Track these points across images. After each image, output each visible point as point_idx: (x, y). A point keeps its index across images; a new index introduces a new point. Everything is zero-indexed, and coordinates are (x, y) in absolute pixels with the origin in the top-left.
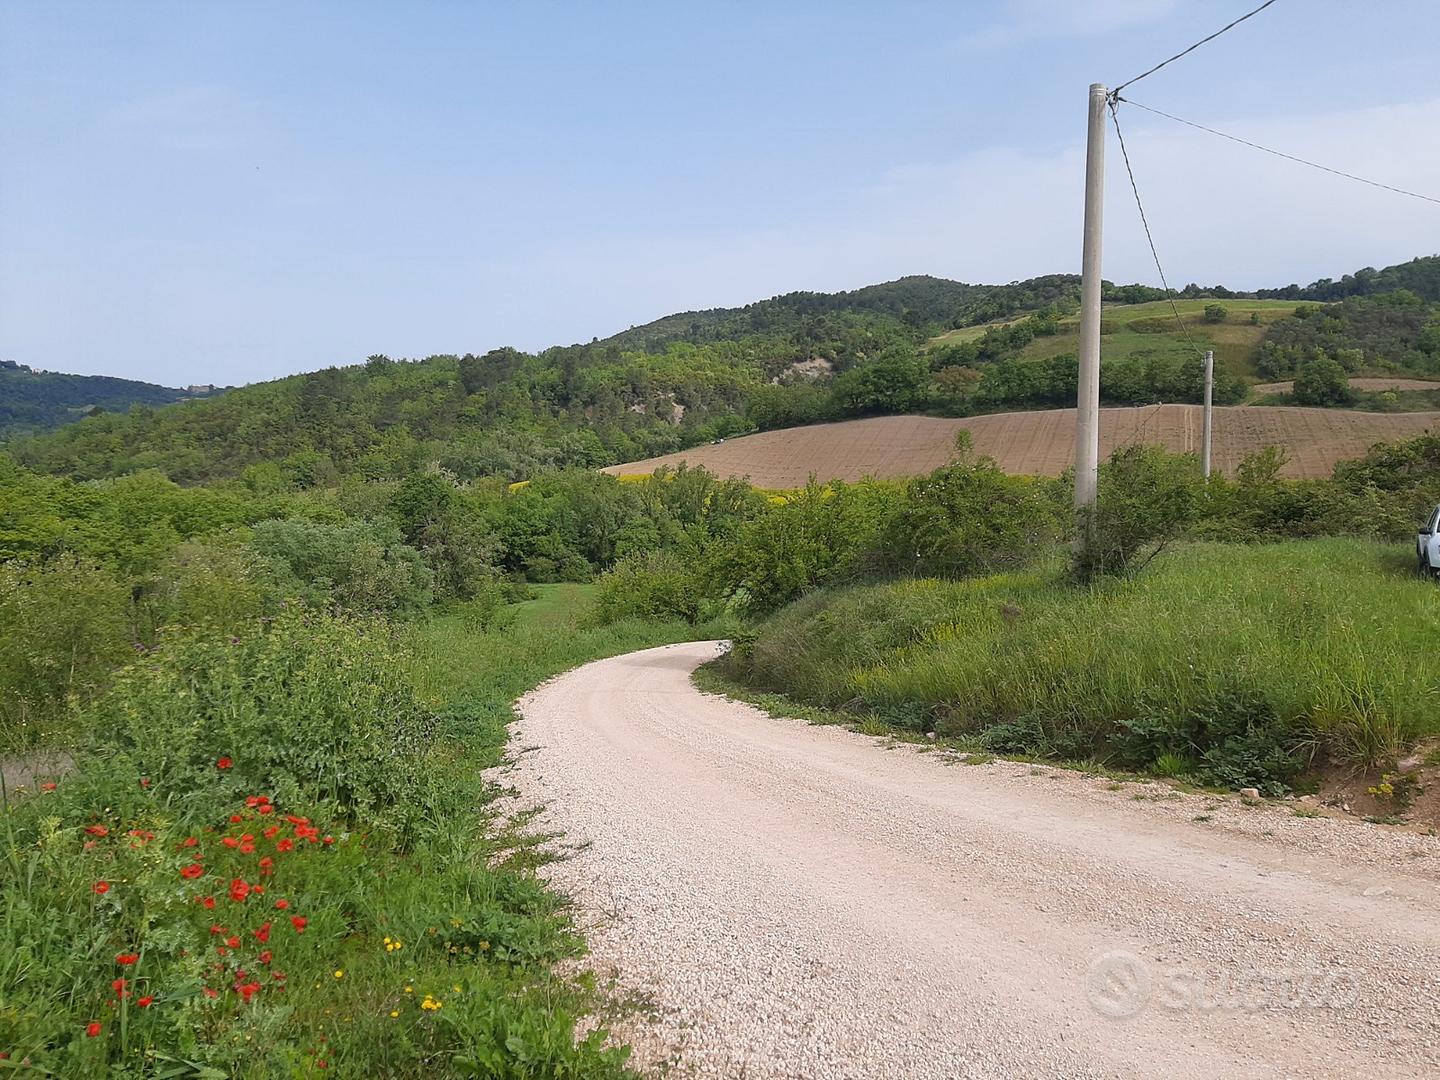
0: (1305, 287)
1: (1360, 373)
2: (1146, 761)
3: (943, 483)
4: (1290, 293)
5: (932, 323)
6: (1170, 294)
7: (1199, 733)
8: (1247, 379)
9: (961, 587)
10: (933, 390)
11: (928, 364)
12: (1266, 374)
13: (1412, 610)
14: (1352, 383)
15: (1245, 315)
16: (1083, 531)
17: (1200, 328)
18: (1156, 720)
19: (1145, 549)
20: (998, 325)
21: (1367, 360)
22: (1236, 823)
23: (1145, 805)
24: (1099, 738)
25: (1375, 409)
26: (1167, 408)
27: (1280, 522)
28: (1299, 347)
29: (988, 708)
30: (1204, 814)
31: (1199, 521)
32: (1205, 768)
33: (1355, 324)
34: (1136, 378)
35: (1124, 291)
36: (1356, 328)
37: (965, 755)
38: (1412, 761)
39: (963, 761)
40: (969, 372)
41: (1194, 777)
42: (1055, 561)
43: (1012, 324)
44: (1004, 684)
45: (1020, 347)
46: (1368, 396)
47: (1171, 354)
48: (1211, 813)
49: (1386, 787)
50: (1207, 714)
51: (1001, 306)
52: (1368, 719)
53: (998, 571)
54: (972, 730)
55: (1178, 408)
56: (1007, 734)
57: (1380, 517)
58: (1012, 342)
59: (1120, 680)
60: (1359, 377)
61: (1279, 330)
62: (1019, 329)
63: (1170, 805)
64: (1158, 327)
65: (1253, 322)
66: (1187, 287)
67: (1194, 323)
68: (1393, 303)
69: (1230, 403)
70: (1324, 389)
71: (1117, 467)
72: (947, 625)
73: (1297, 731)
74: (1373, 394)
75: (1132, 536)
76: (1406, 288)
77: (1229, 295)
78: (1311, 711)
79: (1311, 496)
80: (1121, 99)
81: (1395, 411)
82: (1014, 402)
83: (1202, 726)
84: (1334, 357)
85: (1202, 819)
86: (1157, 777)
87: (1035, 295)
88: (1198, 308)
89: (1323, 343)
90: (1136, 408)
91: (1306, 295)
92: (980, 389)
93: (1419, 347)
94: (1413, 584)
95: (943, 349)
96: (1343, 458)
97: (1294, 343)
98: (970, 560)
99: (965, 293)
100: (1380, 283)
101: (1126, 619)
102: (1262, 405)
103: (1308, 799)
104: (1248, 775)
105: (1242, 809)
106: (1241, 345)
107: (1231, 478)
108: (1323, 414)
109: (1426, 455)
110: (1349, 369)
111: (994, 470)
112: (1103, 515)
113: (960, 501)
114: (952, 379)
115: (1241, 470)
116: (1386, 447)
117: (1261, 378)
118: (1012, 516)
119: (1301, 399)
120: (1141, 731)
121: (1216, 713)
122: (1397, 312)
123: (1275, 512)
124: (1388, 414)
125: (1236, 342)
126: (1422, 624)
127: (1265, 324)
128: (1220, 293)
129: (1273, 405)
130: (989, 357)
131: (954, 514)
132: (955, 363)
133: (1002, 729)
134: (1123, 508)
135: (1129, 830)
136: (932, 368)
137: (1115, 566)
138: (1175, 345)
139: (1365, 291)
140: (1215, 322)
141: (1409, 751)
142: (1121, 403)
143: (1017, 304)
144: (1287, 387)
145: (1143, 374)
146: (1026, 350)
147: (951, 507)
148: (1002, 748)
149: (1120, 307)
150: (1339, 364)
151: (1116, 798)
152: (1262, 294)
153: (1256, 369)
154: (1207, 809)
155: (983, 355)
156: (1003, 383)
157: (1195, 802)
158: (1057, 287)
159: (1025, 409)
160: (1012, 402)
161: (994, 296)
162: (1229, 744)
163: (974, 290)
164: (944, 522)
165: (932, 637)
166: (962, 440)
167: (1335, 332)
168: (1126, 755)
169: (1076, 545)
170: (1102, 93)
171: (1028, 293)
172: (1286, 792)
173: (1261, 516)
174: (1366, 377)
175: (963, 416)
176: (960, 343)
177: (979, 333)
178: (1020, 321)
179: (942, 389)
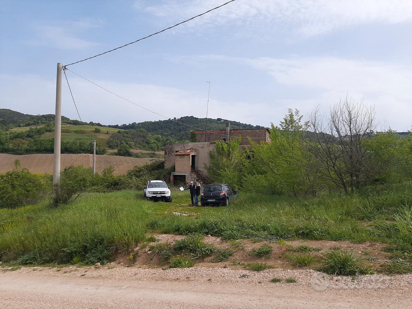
0: (120, 126)
1: (133, 148)
2: (70, 260)
3: (9, 177)
4: (116, 127)
5: (11, 125)
6: (86, 124)
7: (85, 249)
8: (106, 148)
9: (15, 211)
10: (11, 146)
11: (9, 137)
12: (111, 147)
13: (141, 208)
14: (131, 150)
15: (105, 131)
16: (55, 191)
17: (94, 134)
18: (73, 247)
19: (74, 196)
20: (34, 127)
21: (135, 145)
22: (92, 275)
23: (67, 274)
24: (56, 255)
25: (137, 157)
26: (85, 155)
27: (113, 186)
28: (119, 140)
29: (21, 250)
30: (84, 274)
31: (92, 187)
32: (86, 259)
33: (132, 136)
34: (76, 146)
35: (73, 121)
36: (132, 137)
37: (11, 268)
38: (137, 248)
39: (10, 270)
40: (23, 141)
41: (83, 262)
42: (47, 201)
43: (38, 127)
44: (26, 242)
45: (41, 134)
46: (135, 154)
47: (86, 140)
48: (86, 273)
49: (131, 257)
50: (87, 243)
51: (34, 121)
52: (127, 239)
53: (28, 205)
54: (15, 259)
55: (88, 155)
56: (27, 258)
57: (136, 185)
58: (38, 133)
59: (63, 236)
60: (133, 149)
61: (114, 136)
62: (40, 129)
63: (75, 273)
64: (82, 132)
65: (107, 133)
66: (90, 122)
67: (92, 132)
68: (140, 132)
69: (102, 154)
70: (125, 152)
71: (66, 172)
72: (9, 224)
73: (110, 245)
74: (136, 153)
75: (71, 192)
76: (143, 128)
77: (101, 126)
78: (114, 238)
79: (120, 179)
80: (66, 69)
81: (141, 158)
82: (39, 151)
83: (86, 247)
84: (127, 144)
85: (83, 275)
86: (73, 264)
87: (46, 119)
88: (93, 128)
89: (124, 140)
90: (76, 154)
91: (120, 128)
92: (27, 146)
93: (146, 143)
94: (143, 201)
95: (14, 133)
96: (130, 169)
97: (118, 139)
98: (19, 202)
99: (22, 116)
100: (137, 127)
101: (66, 217)
102: (110, 155)
103: (113, 263)
104: (98, 259)
105: (94, 270)
106: (105, 139)
107: (101, 174)
108: (125, 158)
109: (146, 169)
110: (131, 147)
111: (28, 173)
112: (62, 187)
113: (16, 183)
114: (18, 143)
115: (103, 173)
116: (138, 167)
117: (109, 148)
118: (33, 187)
119: (119, 154)
120: (69, 251)
121: (90, 243)
122: (141, 134)
123: (111, 184)
124: (140, 159)
125: (103, 138)
126: (143, 212)
127: (110, 134)
128: (99, 125)
129: (113, 155)
130: (30, 137)
131: (13, 187)
132: (19, 138)
133: (25, 257)
134: (67, 184)
135: (61, 283)
136: (10, 139)
137: (65, 201)
138: (87, 137)
139: (134, 128)
140: (98, 132)
141: (137, 246)
142: (72, 153)
143: (40, 121)
144: (116, 151)
145: (78, 145)
146: (43, 135)
147: (12, 185)
148: (25, 263)
149: (72, 126)
150: (128, 146)
151: (59, 274)
152: (109, 126)
153: (108, 146)
154: (85, 272)
155: (28, 136)
156: (35, 145)
157: (82, 270)
158: (53, 118)
159: (42, 153)
160: (38, 151)
161: (32, 118)
162: (93, 251)
163: (26, 116)
164: (10, 190)
165: (3, 229)
166: (17, 163)
167: (127, 138)
168: (64, 259)
169: (54, 196)
170: (61, 66)
171: (44, 119)
172: (107, 262)
173: (108, 185)
174: (135, 149)
175: (21, 154)
176: (20, 132)
177: (28, 129)
178: (41, 127)
179: (14, 145)
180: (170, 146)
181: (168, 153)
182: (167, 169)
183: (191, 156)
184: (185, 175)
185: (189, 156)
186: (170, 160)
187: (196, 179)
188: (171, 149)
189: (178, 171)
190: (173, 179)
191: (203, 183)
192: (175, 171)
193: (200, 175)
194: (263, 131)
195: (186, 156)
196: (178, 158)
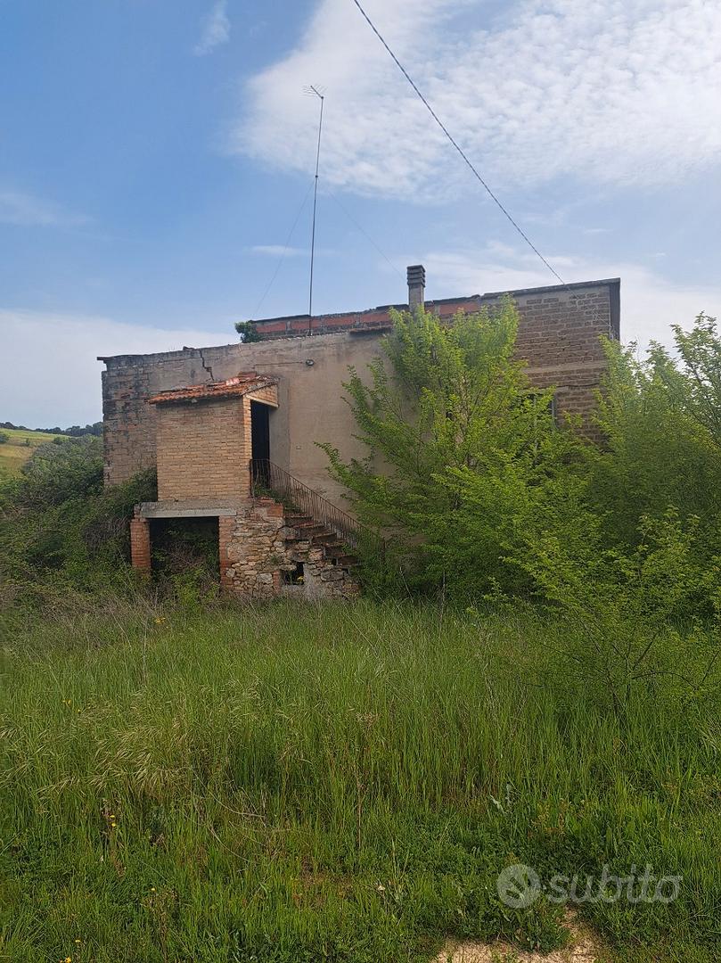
180: (131, 371)
181: (120, 405)
182: (115, 490)
183: (247, 407)
184: (215, 520)
185: (235, 407)
186: (136, 442)
187: (284, 534)
188: (137, 387)
189: (176, 496)
190: (147, 542)
191: (324, 560)
192: (155, 500)
193: (298, 511)
194: (590, 295)
195: (218, 409)
196: (174, 424)
